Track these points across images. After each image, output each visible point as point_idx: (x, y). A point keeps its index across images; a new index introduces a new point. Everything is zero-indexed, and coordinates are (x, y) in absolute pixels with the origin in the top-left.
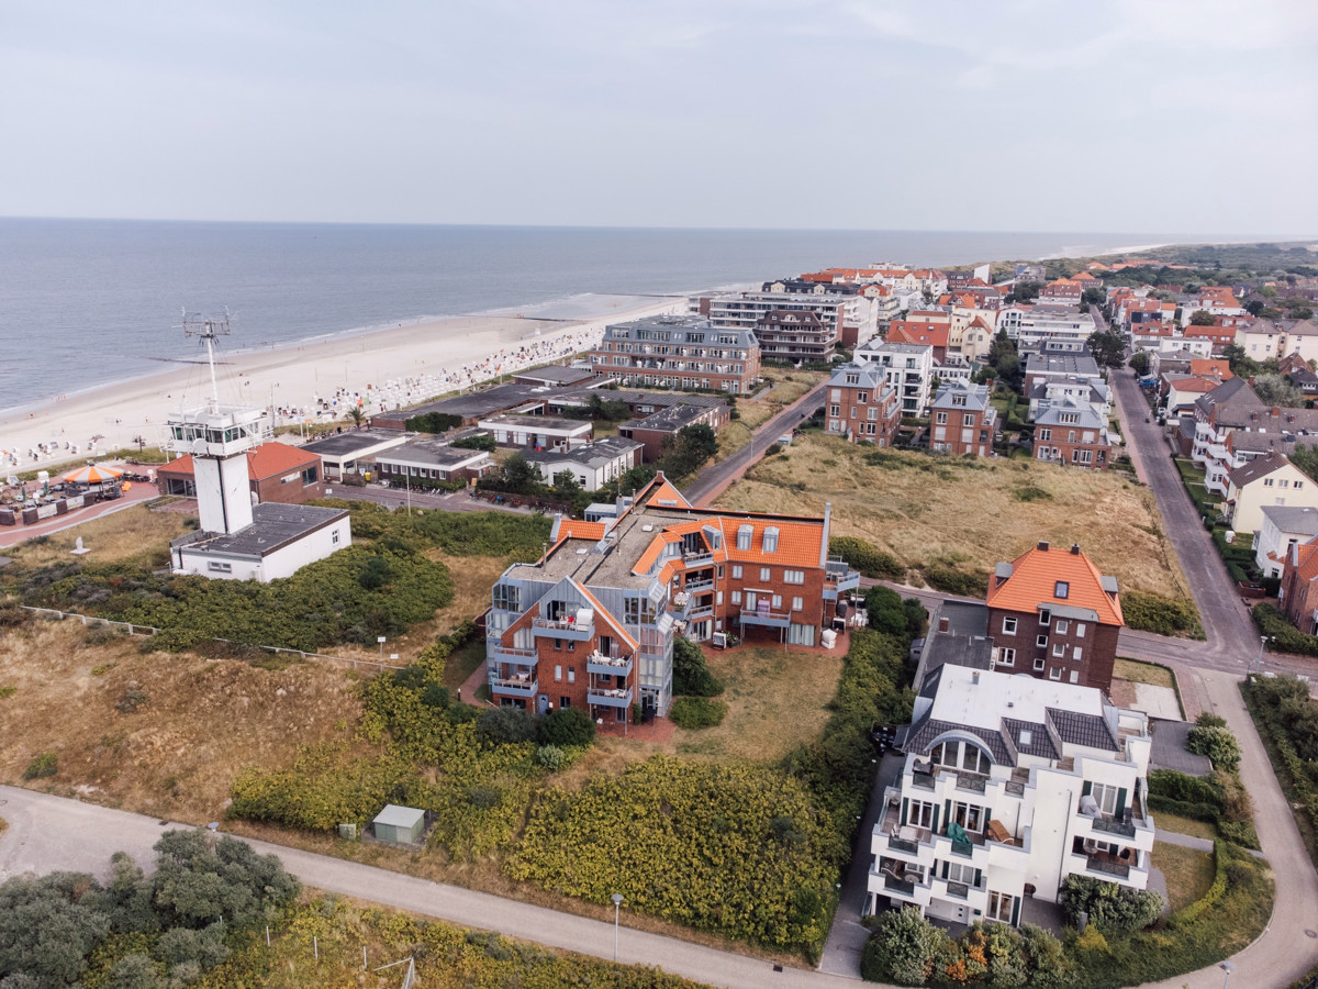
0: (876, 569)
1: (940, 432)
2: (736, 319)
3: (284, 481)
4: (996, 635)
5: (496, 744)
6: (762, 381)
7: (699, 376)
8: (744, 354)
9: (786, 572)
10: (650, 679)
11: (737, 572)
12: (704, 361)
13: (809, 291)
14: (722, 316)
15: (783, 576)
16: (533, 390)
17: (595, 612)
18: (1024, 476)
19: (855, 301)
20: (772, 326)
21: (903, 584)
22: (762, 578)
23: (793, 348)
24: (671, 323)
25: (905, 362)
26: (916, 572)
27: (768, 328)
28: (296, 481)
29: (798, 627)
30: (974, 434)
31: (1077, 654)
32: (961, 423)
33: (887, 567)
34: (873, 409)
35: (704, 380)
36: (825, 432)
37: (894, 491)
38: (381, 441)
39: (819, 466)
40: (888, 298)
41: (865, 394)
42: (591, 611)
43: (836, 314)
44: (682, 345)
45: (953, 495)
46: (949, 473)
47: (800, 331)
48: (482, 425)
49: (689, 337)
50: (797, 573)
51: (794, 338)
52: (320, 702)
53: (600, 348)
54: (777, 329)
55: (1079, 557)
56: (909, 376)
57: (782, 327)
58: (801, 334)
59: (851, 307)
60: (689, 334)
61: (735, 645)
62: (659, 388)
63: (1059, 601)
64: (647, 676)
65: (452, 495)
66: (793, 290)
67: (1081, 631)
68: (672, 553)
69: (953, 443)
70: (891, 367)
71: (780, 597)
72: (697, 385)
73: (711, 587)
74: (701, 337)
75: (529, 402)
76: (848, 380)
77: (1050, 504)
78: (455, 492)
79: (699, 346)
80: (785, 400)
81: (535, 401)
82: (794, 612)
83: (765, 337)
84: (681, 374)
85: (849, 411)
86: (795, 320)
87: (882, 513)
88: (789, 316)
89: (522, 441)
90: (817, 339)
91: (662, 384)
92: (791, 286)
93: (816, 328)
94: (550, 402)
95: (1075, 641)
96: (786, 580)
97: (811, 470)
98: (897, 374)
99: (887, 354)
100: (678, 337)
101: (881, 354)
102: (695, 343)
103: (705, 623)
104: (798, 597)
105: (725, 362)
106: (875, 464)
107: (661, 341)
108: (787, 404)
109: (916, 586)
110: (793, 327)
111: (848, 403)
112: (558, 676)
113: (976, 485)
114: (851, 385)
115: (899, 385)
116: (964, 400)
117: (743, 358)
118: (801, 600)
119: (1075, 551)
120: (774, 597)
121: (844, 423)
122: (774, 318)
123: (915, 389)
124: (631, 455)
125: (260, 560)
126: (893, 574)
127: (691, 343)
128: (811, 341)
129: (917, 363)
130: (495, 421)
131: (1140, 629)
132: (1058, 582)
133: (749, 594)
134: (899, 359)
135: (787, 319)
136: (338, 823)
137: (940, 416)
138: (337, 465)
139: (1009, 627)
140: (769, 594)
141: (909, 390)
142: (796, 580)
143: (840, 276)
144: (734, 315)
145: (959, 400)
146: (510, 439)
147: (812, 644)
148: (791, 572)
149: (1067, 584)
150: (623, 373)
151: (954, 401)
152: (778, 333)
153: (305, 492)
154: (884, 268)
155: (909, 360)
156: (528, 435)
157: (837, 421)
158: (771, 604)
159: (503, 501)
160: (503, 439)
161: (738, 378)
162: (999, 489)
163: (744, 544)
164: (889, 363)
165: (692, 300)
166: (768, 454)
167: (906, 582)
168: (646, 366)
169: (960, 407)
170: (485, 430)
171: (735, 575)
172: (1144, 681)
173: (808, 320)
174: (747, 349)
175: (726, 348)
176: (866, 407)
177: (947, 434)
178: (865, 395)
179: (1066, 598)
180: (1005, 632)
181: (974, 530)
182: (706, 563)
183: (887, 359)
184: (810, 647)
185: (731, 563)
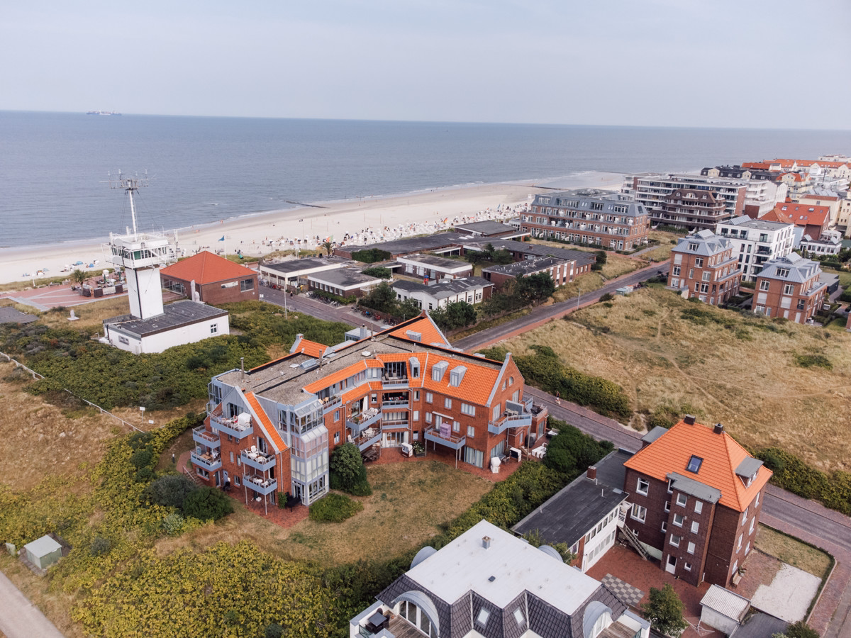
0: (608, 409)
1: (762, 297)
2: (657, 194)
3: (224, 287)
4: (631, 492)
5: (151, 504)
6: (647, 242)
7: (594, 236)
8: (631, 221)
9: (463, 405)
10: (298, 475)
11: (430, 398)
12: (600, 224)
13: (738, 176)
14: (646, 191)
15: (461, 407)
16: (462, 238)
17: (252, 417)
18: (820, 344)
19: (763, 184)
20: (676, 201)
21: (626, 425)
22: (447, 406)
23: (690, 219)
24: (585, 195)
25: (758, 237)
26: (642, 417)
27: (672, 202)
28: (234, 288)
29: (471, 451)
30: (792, 301)
31: (695, 527)
32: (781, 291)
33: (618, 408)
34: (707, 272)
35: (598, 239)
36: (666, 288)
37: (684, 343)
38: (325, 265)
39: (638, 314)
40: (803, 183)
41: (702, 260)
42: (250, 416)
43: (736, 194)
44: (587, 211)
45: (736, 354)
46: (747, 333)
47: (697, 206)
48: (399, 259)
49: (593, 206)
50: (471, 407)
51: (691, 211)
52: (81, 446)
53: (530, 211)
54: (679, 203)
55: (719, 437)
56: (761, 249)
57: (684, 203)
58: (698, 208)
59: (759, 189)
60: (593, 204)
61: (419, 455)
62: (563, 242)
63: (689, 475)
64: (296, 472)
65: (343, 307)
66: (726, 175)
67: (698, 508)
68: (375, 375)
69: (773, 307)
70: (746, 239)
71: (459, 424)
72: (591, 242)
73: (407, 406)
74: (600, 207)
75: (451, 245)
76: (691, 248)
77: (826, 373)
78: (346, 305)
79: (598, 213)
80: (654, 259)
81: (455, 245)
82: (468, 437)
83: (670, 209)
84: (582, 233)
85: (687, 272)
86: (694, 198)
87: (655, 360)
88: (690, 194)
89: (421, 273)
90: (710, 213)
91: (567, 239)
92: (724, 172)
93: (711, 204)
94: (465, 247)
95: (693, 516)
96: (463, 411)
97: (627, 317)
98: (750, 246)
99: (744, 229)
100: (584, 205)
101: (740, 229)
102: (597, 211)
103: (403, 434)
104: (472, 426)
105: (616, 225)
106: (687, 318)
107: (573, 207)
108: (656, 262)
109: (636, 429)
110: (691, 203)
111: (687, 266)
112: (232, 460)
113: (765, 346)
114: (692, 252)
115: (751, 255)
116: (788, 272)
117: (630, 224)
118: (473, 429)
119: (718, 430)
120: (455, 423)
121: (683, 281)
122: (678, 195)
123: (765, 259)
124: (480, 291)
125: (140, 339)
126: (621, 415)
127: (594, 210)
128: (705, 215)
129: (769, 238)
130: (408, 258)
131: (834, 508)
132: (693, 456)
133: (438, 417)
134: (754, 234)
135: (688, 196)
136: (5, 541)
137: (763, 283)
138: (283, 279)
139: (643, 486)
140: (451, 420)
141: (759, 260)
142: (470, 413)
143: (777, 165)
144: (655, 191)
145: (783, 272)
146: (415, 271)
147: (482, 467)
148: (467, 406)
149: (702, 459)
150: (541, 229)
151: (779, 271)
152: (680, 206)
153: (242, 295)
154: (832, 160)
155: (762, 235)
156: (425, 269)
157: (677, 280)
158: (452, 427)
159: (369, 315)
160: (410, 270)
161: (623, 239)
162: (784, 352)
163: (437, 376)
164: (746, 236)
165: (629, 179)
166: (601, 301)
167: (630, 424)
168: (558, 225)
169: (781, 277)
170: (400, 263)
171: (428, 400)
172: (794, 564)
173: (704, 198)
174: (634, 218)
175: (619, 216)
176: (701, 270)
177: (768, 299)
178: (701, 262)
179: (696, 473)
180: (638, 491)
181: (729, 386)
182: (406, 387)
183: (744, 232)
184: (479, 468)
185: (425, 390)
